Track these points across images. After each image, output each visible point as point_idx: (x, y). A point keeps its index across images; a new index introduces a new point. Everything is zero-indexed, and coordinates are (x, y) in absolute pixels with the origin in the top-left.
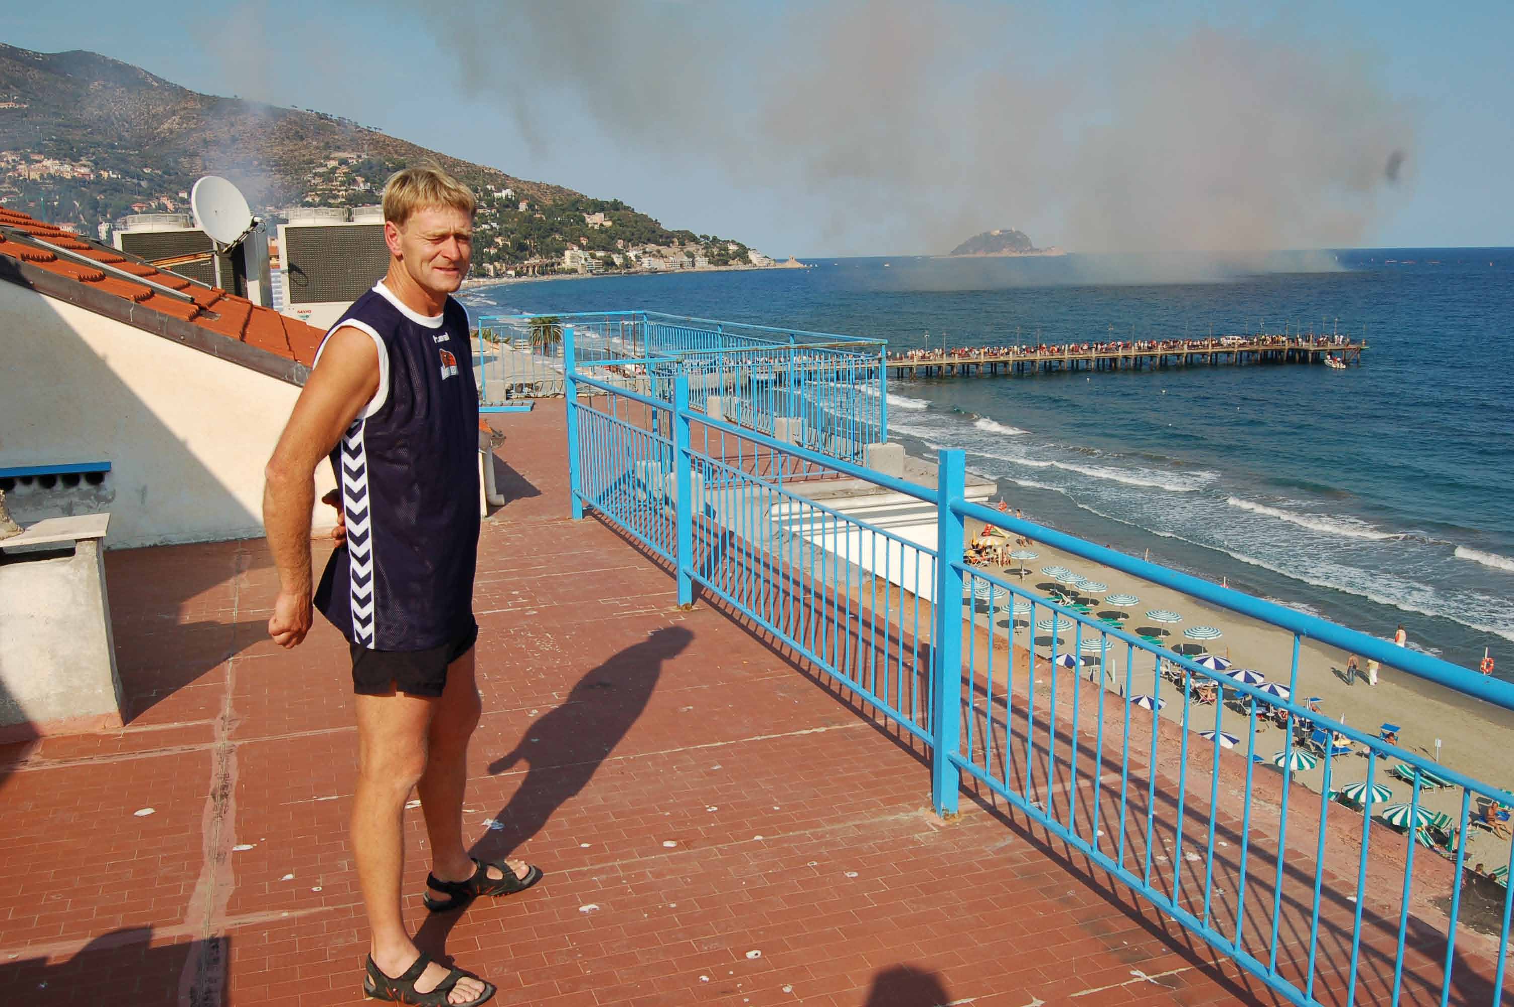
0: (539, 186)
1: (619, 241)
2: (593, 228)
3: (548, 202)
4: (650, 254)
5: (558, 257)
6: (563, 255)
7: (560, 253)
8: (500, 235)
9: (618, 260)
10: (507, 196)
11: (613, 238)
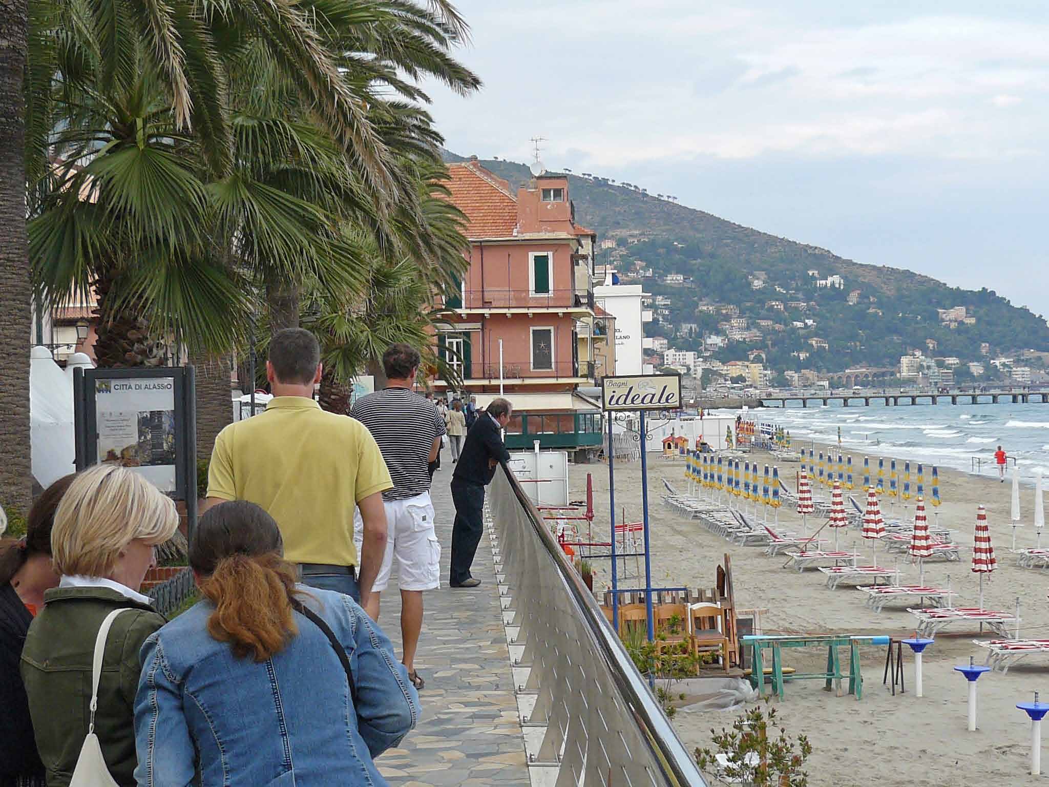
0: (879, 270)
1: (983, 345)
2: (948, 326)
3: (889, 291)
4: (1027, 363)
5: (892, 365)
6: (899, 362)
7: (896, 361)
8: (817, 335)
9: (976, 369)
10: (833, 284)
11: (974, 342)
